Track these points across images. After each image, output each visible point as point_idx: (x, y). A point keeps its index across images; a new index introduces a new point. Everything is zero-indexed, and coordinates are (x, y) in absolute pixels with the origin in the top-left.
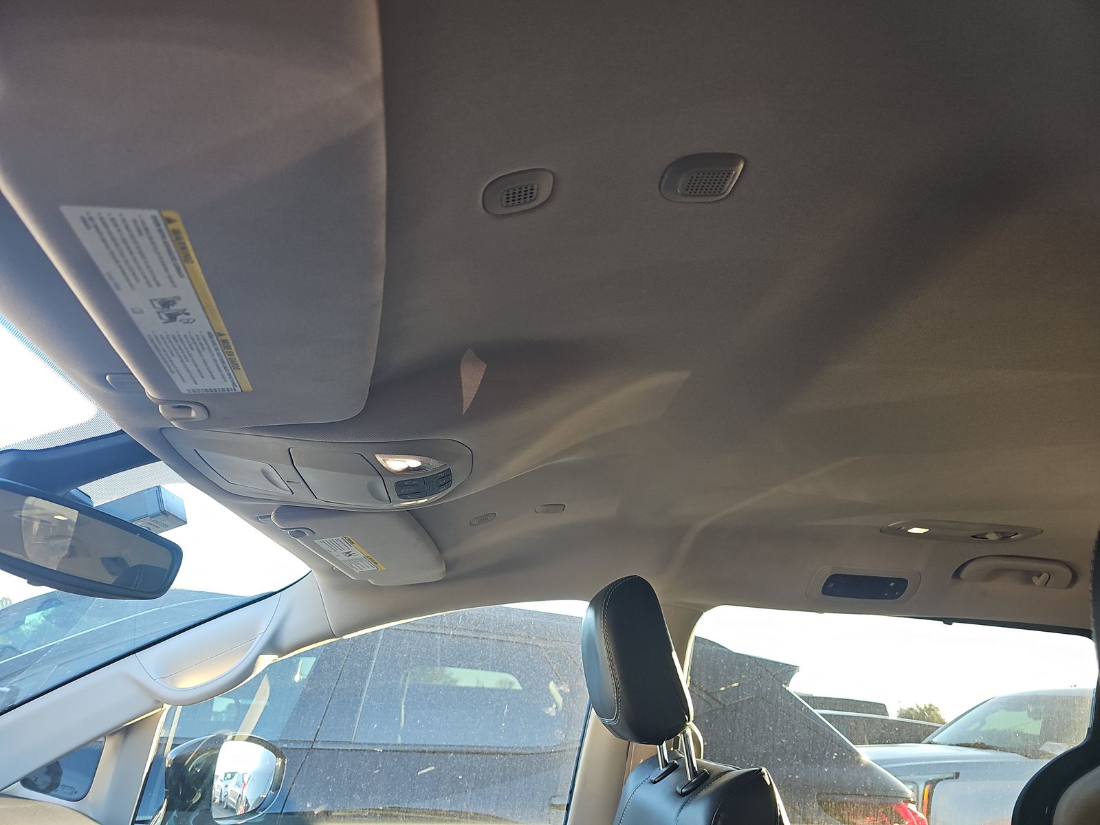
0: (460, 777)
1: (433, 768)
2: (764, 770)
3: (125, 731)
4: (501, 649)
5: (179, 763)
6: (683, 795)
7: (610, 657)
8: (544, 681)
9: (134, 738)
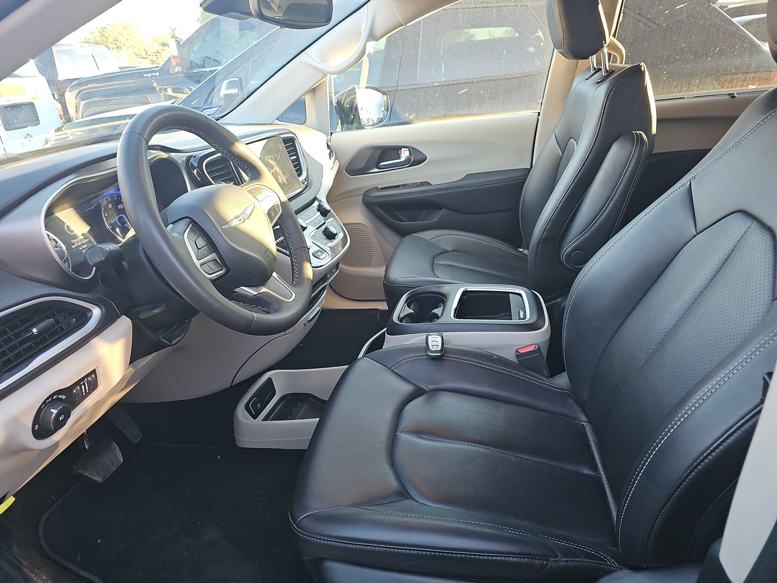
0: (482, 92)
1: (467, 89)
2: (642, 64)
3: (313, 91)
4: (499, 16)
5: (339, 103)
6: (598, 83)
7: (560, 14)
8: (527, 32)
9: (318, 93)
